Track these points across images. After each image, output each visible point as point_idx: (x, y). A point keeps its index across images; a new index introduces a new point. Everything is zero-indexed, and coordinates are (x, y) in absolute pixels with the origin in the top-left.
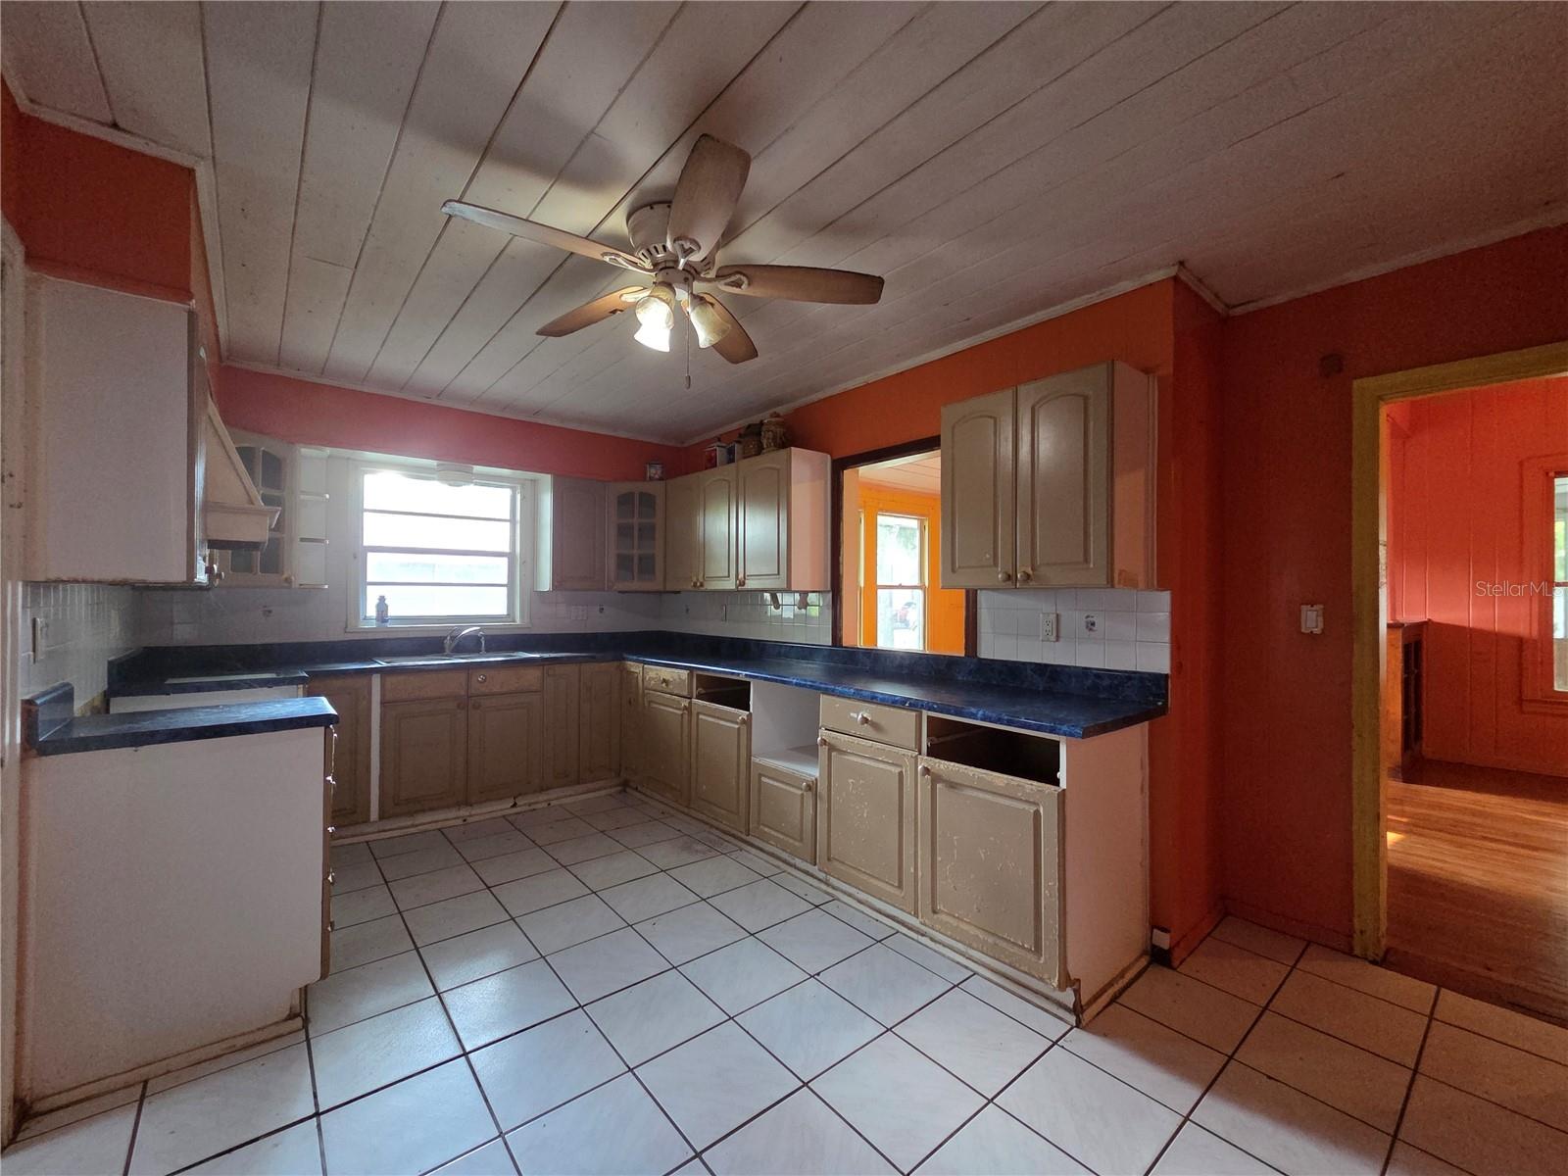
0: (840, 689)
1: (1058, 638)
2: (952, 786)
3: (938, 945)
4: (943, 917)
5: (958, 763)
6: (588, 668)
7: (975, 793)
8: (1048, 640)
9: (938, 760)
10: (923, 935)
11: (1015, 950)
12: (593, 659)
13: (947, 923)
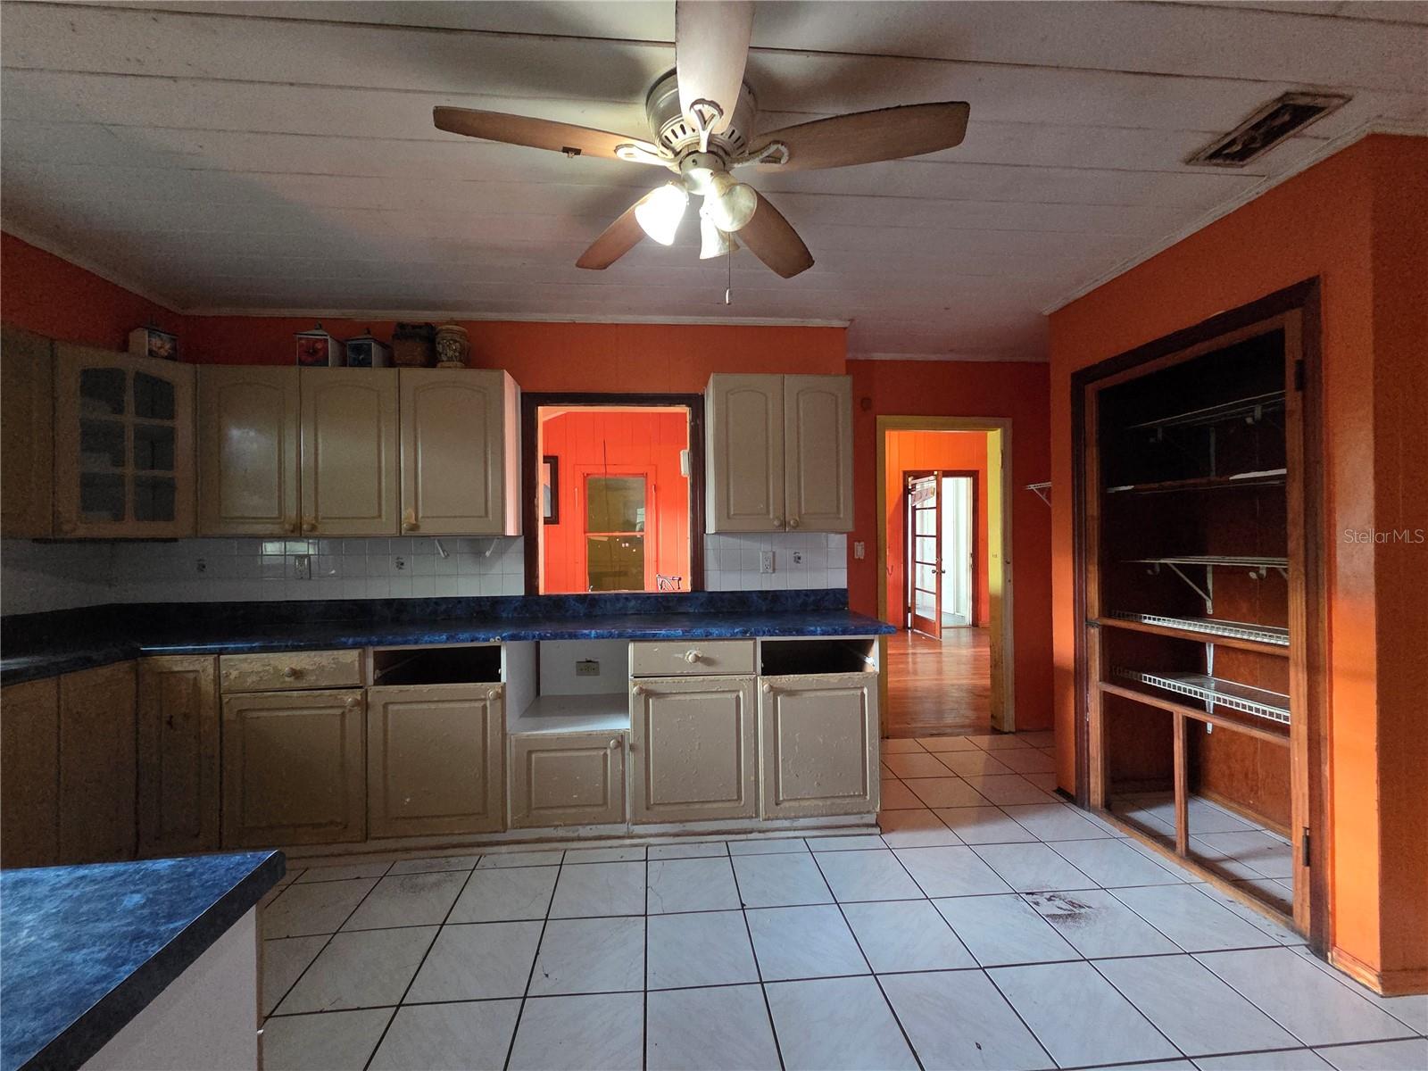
0: (663, 632)
1: (774, 570)
2: (791, 693)
3: (767, 833)
4: (787, 804)
5: (796, 673)
6: (73, 682)
7: (812, 694)
8: (767, 573)
9: (778, 677)
10: (751, 832)
11: (848, 800)
12: (88, 663)
13: (790, 807)
